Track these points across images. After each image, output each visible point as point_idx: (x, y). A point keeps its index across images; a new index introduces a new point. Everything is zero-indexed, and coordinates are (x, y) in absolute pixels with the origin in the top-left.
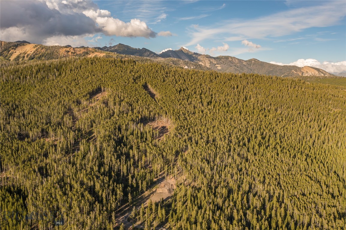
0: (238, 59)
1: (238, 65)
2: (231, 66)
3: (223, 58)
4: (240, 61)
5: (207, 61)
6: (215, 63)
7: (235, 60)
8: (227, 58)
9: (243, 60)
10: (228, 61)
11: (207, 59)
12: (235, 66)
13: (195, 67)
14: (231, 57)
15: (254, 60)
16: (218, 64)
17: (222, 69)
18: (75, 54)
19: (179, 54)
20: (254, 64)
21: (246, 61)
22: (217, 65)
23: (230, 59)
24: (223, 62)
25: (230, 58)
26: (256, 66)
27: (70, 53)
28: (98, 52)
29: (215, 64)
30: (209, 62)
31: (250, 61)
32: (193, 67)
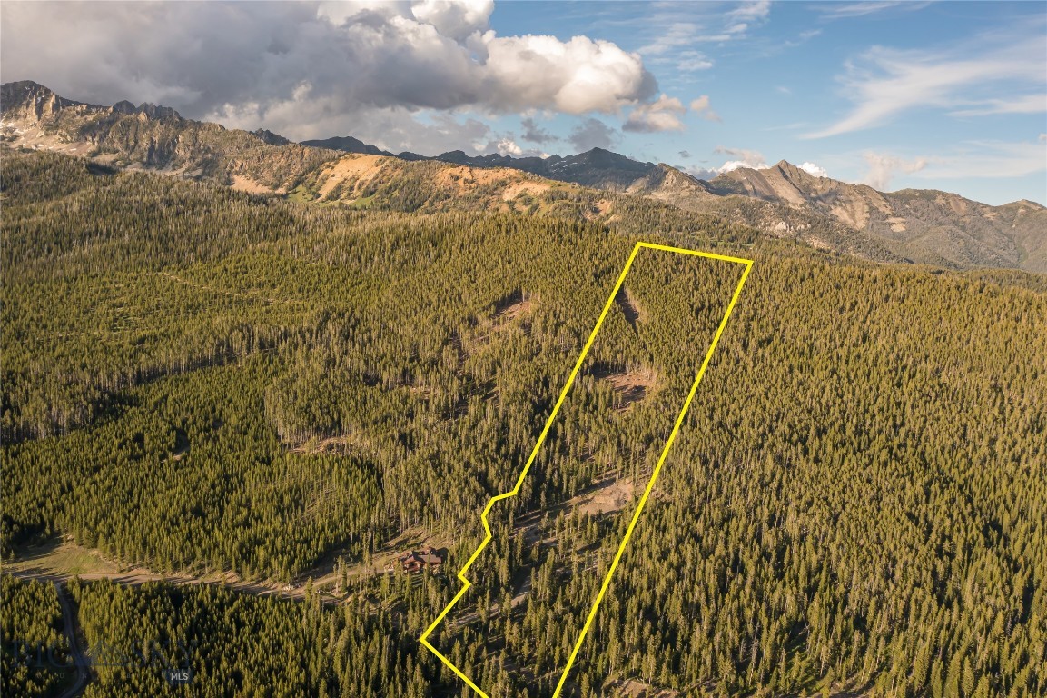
0: (968, 202)
1: (967, 219)
2: (941, 224)
3: (915, 197)
4: (975, 208)
5: (861, 204)
6: (888, 212)
7: (957, 205)
8: (929, 196)
9: (986, 206)
10: (931, 207)
11: (859, 197)
12: (955, 223)
13: (809, 225)
14: (944, 195)
15: (1025, 207)
16: (894, 216)
17: (908, 231)
18: (473, 185)
19: (770, 182)
20: (1022, 220)
21: (995, 209)
22: (892, 220)
23: (940, 201)
24: (916, 210)
25: (940, 197)
26: (1031, 227)
27: (461, 182)
28: (532, 181)
29: (887, 216)
30: (866, 208)
31: (1011, 208)
32: (803, 227)
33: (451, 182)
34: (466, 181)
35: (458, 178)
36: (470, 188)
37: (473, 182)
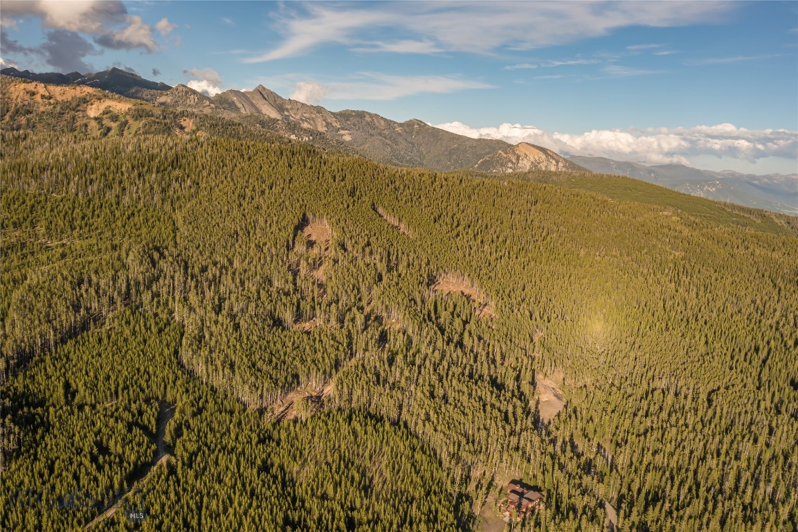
0: (385, 120)
1: (386, 132)
2: (372, 135)
3: (353, 116)
4: (390, 123)
5: (320, 120)
6: (339, 126)
7: (379, 122)
8: (361, 115)
9: (395, 123)
10: (364, 123)
11: (318, 115)
12: (380, 134)
14: (369, 114)
15: (418, 124)
16: (343, 129)
17: (354, 140)
19: (254, 102)
20: (418, 133)
21: (401, 125)
22: (342, 132)
23: (368, 119)
24: (354, 125)
25: (367, 116)
26: (424, 137)
27: (38, 98)
28: (112, 99)
29: (338, 130)
30: (324, 123)
31: (409, 124)
33: (27, 97)
34: (43, 97)
35: (33, 94)
36: (50, 104)
37: (50, 98)
